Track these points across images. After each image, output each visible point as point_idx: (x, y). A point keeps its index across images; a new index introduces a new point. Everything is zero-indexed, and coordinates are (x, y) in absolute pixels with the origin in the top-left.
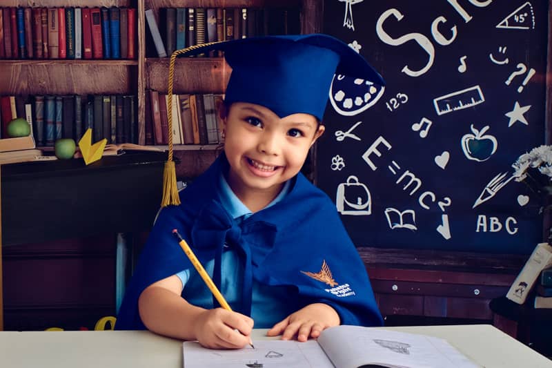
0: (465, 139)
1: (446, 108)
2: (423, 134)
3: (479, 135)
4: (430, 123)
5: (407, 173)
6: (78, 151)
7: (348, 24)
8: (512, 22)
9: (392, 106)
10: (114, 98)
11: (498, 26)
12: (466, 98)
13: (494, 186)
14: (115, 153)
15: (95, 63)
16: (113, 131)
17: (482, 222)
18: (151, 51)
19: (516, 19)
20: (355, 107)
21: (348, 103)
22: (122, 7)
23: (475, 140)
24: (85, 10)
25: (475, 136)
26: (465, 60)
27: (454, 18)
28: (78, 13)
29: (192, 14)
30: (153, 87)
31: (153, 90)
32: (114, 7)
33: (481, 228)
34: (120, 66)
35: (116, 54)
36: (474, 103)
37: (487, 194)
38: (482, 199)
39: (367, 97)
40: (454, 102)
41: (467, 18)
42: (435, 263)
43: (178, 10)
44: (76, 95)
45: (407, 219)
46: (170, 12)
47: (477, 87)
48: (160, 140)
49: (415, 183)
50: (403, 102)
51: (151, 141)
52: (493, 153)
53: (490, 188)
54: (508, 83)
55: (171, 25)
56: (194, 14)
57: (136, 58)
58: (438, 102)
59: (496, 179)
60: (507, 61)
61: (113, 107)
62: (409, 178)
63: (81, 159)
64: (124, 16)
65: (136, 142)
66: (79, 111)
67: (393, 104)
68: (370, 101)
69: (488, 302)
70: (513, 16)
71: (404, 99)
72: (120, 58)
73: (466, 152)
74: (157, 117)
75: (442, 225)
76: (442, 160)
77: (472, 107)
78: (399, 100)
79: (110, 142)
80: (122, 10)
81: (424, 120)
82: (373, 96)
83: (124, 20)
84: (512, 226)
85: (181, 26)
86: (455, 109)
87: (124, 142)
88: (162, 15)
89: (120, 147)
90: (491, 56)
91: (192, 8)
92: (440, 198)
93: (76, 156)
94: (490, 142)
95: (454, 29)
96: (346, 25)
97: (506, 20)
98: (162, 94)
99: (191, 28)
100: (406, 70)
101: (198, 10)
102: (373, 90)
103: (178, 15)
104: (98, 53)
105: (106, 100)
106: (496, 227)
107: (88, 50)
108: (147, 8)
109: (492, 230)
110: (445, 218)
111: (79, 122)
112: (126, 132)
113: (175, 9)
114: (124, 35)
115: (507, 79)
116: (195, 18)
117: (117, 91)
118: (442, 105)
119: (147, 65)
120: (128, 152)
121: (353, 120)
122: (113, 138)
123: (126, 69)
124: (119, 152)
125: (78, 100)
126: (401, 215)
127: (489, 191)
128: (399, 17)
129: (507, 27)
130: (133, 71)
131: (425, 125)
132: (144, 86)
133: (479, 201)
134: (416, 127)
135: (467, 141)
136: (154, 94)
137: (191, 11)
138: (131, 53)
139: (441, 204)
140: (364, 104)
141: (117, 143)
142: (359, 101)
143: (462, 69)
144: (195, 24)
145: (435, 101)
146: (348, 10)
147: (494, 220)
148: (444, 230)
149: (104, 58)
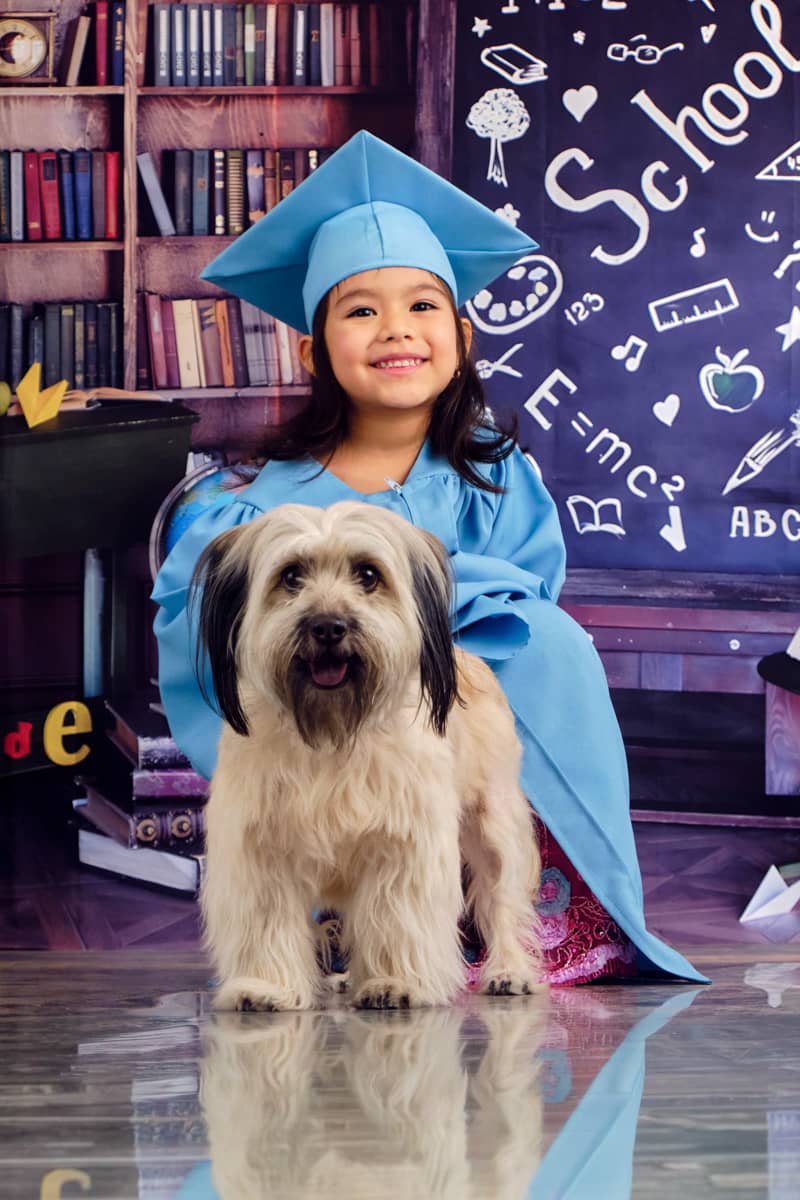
0: (707, 373)
1: (671, 319)
2: (633, 365)
3: (731, 364)
4: (643, 345)
5: (605, 433)
6: (17, 404)
7: (497, 175)
8: (783, 168)
9: (575, 316)
10: (80, 308)
11: (761, 176)
12: (705, 300)
13: (761, 455)
14: (81, 406)
15: (47, 247)
16: (79, 368)
17: (740, 519)
18: (148, 226)
19: (791, 164)
20: (510, 319)
21: (498, 312)
22: (97, 150)
23: (724, 373)
24: (29, 155)
25: (723, 366)
26: (703, 236)
27: (681, 163)
28: (16, 161)
29: (220, 160)
30: (151, 288)
31: (151, 293)
32: (82, 150)
33: (740, 529)
34: (93, 253)
35: (85, 232)
36: (720, 310)
37: (747, 470)
38: (739, 477)
39: (532, 300)
40: (685, 307)
41: (705, 164)
42: (659, 593)
43: (196, 153)
44: (12, 304)
45: (608, 514)
46: (181, 157)
47: (725, 282)
48: (162, 381)
49: (620, 452)
50: (595, 309)
51: (147, 382)
52: (757, 395)
53: (753, 459)
54: (779, 274)
55: (182, 180)
56: (225, 160)
57: (120, 237)
58: (657, 308)
59: (764, 442)
60: (775, 237)
61: (79, 325)
62: (607, 443)
63: (21, 419)
64: (98, 165)
65: (120, 385)
66: (17, 332)
67: (579, 313)
68: (535, 308)
69: (754, 663)
70: (786, 160)
71: (596, 303)
72: (92, 239)
73: (709, 395)
74: (157, 341)
75: (670, 525)
76: (667, 410)
77: (716, 318)
78: (588, 306)
79: (73, 386)
80: (95, 154)
81: (633, 340)
82: (542, 300)
83: (99, 172)
84: (794, 526)
85: (202, 181)
86: (688, 320)
87: (98, 386)
88: (167, 162)
89: (92, 394)
90: (748, 228)
91: (219, 150)
92: (664, 478)
93: (12, 412)
94: (751, 378)
95: (682, 183)
96: (492, 179)
97: (773, 166)
98: (166, 300)
99: (219, 185)
100: (598, 253)
101: (231, 154)
102: (541, 289)
103: (197, 162)
104: (53, 228)
105: (67, 312)
106: (765, 527)
107: (35, 225)
108: (140, 150)
109: (759, 533)
110: (675, 512)
111: (17, 351)
112: (103, 366)
113: (191, 153)
114: (99, 198)
115: (777, 267)
116: (225, 168)
117: (87, 297)
118: (664, 313)
119: (140, 249)
120: (105, 403)
121: (508, 341)
122: (79, 379)
123: (102, 257)
124: (89, 403)
125: (17, 314)
126: (596, 508)
127: (751, 464)
128: (586, 162)
129: (775, 177)
130: (115, 261)
131: (635, 348)
132: (135, 287)
133: (734, 482)
134: (619, 353)
135: (711, 376)
136: (153, 301)
137: (219, 155)
138: (112, 230)
139: (666, 488)
140: (526, 313)
141: (87, 386)
142: (516, 308)
143: (698, 250)
144: (225, 178)
145: (652, 307)
146: (496, 150)
147: (762, 515)
148: (674, 534)
149: (62, 238)
